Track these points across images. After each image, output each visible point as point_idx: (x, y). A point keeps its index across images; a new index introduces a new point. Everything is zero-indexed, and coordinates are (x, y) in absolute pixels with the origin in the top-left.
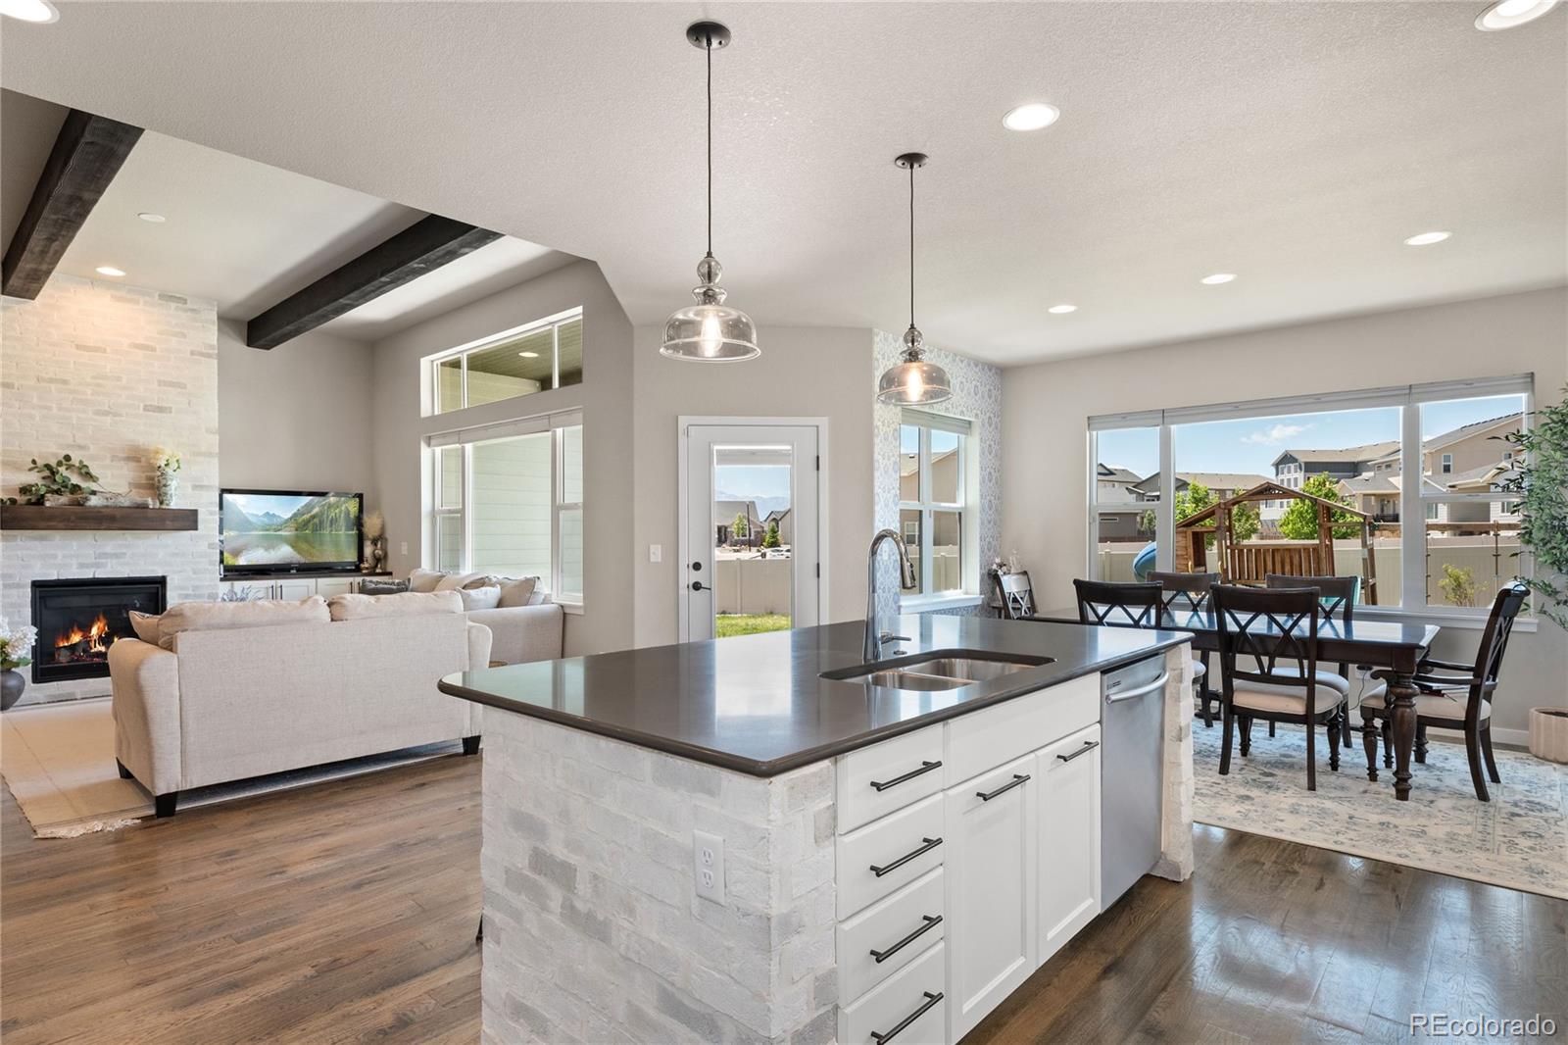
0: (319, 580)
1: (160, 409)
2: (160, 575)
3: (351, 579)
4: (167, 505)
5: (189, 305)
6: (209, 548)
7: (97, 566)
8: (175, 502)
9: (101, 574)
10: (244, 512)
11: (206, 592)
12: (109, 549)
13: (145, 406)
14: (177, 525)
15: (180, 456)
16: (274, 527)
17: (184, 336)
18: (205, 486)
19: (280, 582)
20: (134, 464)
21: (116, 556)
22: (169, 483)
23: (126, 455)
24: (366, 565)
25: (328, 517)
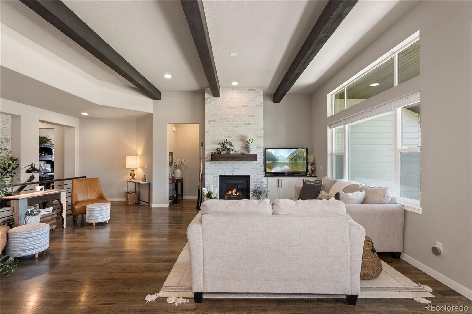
0: (293, 178)
1: (249, 124)
2: (248, 175)
3: (303, 178)
4: (250, 153)
5: (256, 91)
6: (261, 167)
7: (233, 171)
8: (252, 153)
9: (234, 174)
10: (274, 155)
11: (260, 180)
12: (236, 167)
13: (245, 123)
14: (252, 159)
15: (253, 138)
16: (283, 160)
17: (254, 100)
18: (260, 147)
19: (281, 178)
20: (242, 141)
21: (238, 169)
22: (250, 146)
23: (240, 139)
24: (308, 173)
25: (298, 156)
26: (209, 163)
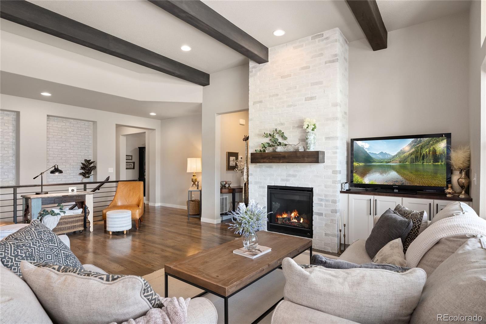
0: (404, 198)
1: (312, 98)
2: (310, 187)
3: (431, 201)
4: (309, 149)
5: (325, 36)
6: (333, 173)
7: (287, 180)
9: (289, 184)
10: (368, 152)
11: (331, 199)
12: (291, 172)
13: (305, 98)
16: (386, 160)
17: (322, 54)
18: (331, 137)
19: (376, 197)
20: (300, 129)
21: (294, 176)
23: (297, 125)
24: (449, 190)
25: (421, 154)
26: (254, 167)
